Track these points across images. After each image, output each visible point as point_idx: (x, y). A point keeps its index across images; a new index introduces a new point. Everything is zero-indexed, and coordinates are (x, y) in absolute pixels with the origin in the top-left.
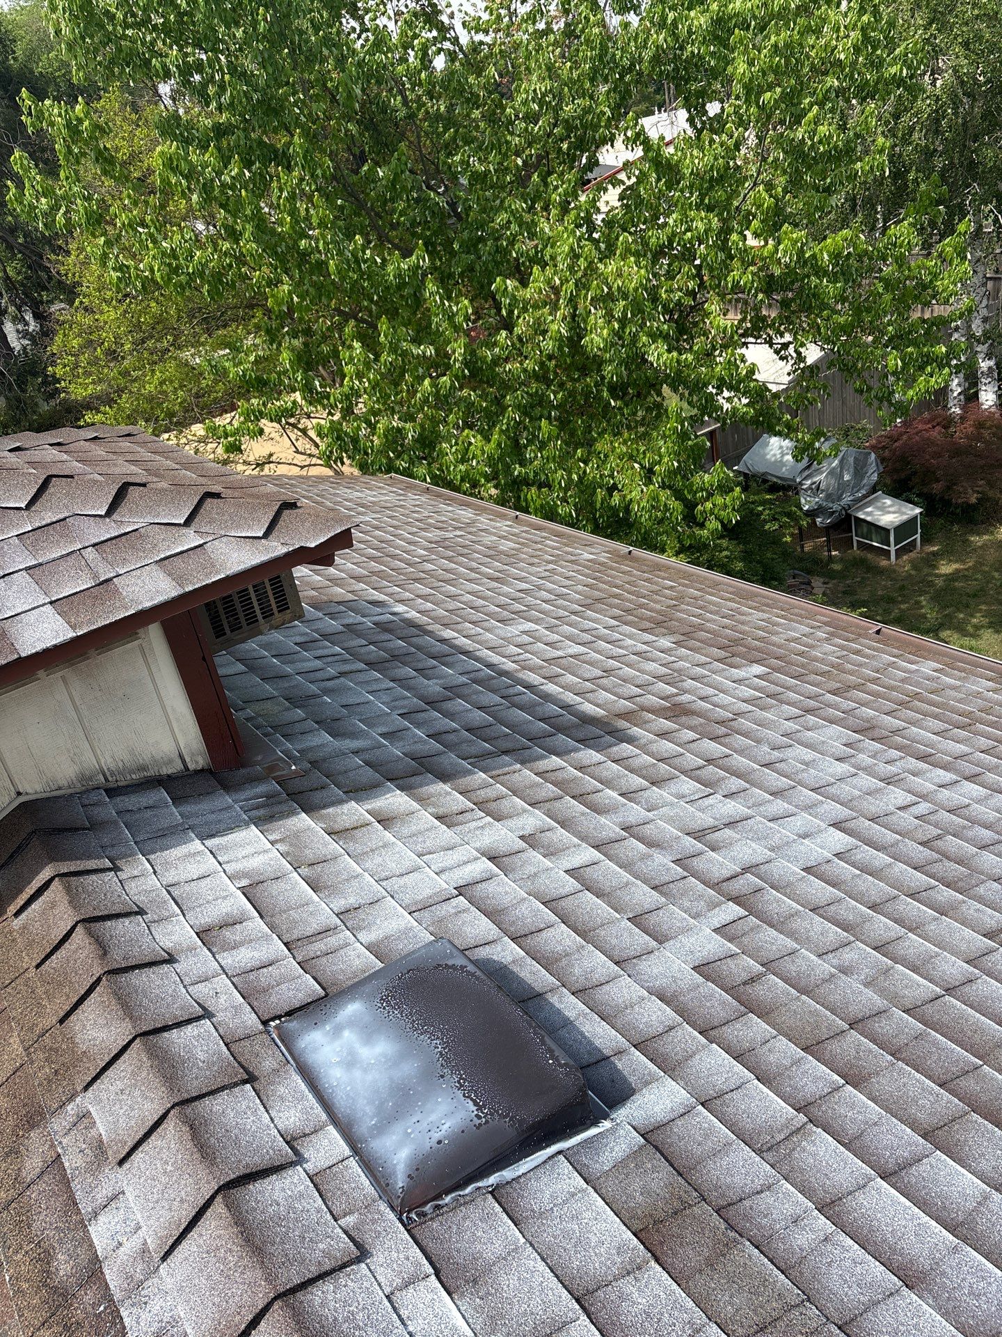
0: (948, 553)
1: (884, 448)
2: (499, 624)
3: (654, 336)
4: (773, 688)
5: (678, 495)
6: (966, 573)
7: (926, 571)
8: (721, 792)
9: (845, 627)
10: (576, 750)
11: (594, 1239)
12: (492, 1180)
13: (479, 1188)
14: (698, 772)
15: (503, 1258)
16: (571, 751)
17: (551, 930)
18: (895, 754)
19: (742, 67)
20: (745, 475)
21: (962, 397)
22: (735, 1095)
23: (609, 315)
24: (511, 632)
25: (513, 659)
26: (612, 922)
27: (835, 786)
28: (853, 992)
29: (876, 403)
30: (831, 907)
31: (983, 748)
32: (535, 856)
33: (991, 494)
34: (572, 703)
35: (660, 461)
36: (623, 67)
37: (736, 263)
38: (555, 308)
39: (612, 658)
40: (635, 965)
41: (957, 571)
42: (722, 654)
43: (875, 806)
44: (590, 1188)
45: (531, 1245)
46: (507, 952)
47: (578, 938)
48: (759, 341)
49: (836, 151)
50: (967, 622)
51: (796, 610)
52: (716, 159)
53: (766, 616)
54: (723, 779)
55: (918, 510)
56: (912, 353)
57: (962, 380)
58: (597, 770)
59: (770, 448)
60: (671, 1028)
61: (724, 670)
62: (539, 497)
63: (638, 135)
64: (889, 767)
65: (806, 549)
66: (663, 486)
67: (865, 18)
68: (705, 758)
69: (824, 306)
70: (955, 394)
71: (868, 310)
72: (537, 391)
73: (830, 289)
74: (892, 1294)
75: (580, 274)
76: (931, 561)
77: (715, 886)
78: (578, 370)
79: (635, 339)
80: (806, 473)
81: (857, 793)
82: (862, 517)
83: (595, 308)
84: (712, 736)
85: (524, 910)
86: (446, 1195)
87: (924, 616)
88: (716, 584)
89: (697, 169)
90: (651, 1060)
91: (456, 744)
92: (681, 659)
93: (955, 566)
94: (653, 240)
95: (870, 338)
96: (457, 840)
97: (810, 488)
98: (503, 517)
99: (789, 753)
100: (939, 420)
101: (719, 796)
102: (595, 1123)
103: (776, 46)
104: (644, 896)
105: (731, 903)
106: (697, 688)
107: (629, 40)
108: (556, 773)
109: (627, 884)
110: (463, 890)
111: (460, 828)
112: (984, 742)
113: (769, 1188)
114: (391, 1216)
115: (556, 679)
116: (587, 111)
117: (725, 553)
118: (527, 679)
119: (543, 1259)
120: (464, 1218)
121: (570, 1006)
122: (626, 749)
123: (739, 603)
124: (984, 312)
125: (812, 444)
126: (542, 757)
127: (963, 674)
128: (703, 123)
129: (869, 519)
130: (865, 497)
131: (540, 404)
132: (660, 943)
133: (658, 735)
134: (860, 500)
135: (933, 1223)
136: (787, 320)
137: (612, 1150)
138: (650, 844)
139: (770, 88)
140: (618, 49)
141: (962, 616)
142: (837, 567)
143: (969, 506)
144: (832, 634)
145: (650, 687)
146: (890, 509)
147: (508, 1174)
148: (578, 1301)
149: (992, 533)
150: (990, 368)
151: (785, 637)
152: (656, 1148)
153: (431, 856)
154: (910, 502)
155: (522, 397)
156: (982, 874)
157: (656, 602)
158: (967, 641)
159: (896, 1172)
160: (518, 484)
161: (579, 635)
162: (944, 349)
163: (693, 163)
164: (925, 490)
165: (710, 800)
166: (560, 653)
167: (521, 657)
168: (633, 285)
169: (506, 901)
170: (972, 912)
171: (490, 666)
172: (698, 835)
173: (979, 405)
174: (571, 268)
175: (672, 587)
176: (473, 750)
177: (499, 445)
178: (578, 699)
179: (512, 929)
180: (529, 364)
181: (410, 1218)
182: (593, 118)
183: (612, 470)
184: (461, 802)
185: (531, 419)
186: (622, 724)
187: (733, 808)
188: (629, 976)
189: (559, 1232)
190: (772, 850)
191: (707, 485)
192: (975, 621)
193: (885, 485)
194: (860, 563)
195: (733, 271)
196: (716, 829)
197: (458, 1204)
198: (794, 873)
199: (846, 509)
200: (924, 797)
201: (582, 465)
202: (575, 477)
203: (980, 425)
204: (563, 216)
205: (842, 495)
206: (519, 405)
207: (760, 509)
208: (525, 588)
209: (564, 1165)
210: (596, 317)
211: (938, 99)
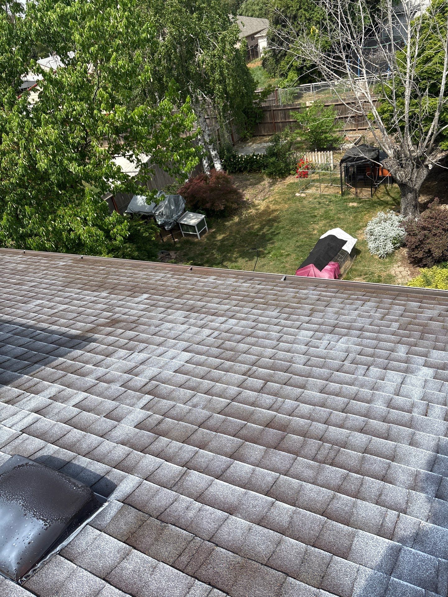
0: (219, 231)
1: (184, 193)
2: (23, 305)
3: (71, 160)
4: (153, 302)
5: (100, 228)
6: (227, 238)
7: (212, 240)
8: (137, 351)
9: (178, 270)
10: (70, 352)
11: (107, 552)
12: (58, 548)
13: (52, 554)
14: (126, 346)
15: (69, 577)
16: (67, 353)
17: (70, 433)
18: (203, 316)
19: (77, 37)
20: (131, 214)
21: (209, 167)
22: (158, 471)
23: (46, 152)
24: (30, 306)
25: (33, 319)
26: (97, 420)
27: (182, 335)
28: (199, 413)
29: (174, 175)
30: (187, 383)
31: (235, 305)
32: (58, 404)
33: (228, 204)
34: (65, 332)
35: (88, 214)
36: (22, 38)
37: (100, 123)
38: (19, 152)
39: (80, 307)
40: (110, 434)
41: (224, 237)
42: (130, 293)
43: (198, 338)
44: (102, 533)
45: (80, 566)
46: (51, 450)
47: (82, 432)
48: (120, 155)
49: (128, 71)
50: (231, 257)
51: (158, 268)
52: (77, 78)
53: (146, 273)
54: (137, 345)
55: (203, 216)
56: (182, 153)
57: (207, 160)
58: (81, 358)
59: (138, 200)
60: (128, 455)
61: (131, 300)
62: (34, 242)
63: (38, 69)
64: (202, 322)
65: (164, 241)
66: (93, 226)
67: (126, 13)
68: (129, 339)
69: (142, 137)
70: (206, 166)
71: (160, 137)
72: (21, 192)
73: (143, 130)
74: (226, 520)
75: (27, 135)
76: (213, 235)
77: (139, 390)
78: (40, 179)
79: (61, 162)
80: (156, 208)
81: (191, 335)
82: (183, 223)
83: (39, 150)
84: (130, 329)
85: (56, 429)
86: (38, 563)
87: (216, 258)
88: (123, 264)
89: (70, 83)
90: (122, 471)
91: (10, 366)
92: (112, 299)
93: (223, 236)
94: (59, 116)
95: (165, 148)
96: (18, 409)
97: (159, 215)
98: (17, 254)
99: (163, 327)
100: (202, 178)
101: (136, 353)
102: (101, 505)
103: (90, 27)
104: (109, 404)
105: (146, 395)
106: (121, 310)
107: (22, 26)
108: (62, 365)
109: (101, 402)
110: (25, 431)
111: (18, 404)
112: (234, 302)
113: (176, 500)
114: (13, 583)
115: (56, 323)
116: (10, 59)
117: (129, 249)
118: (41, 326)
119: (86, 570)
120: (48, 569)
121: (83, 462)
122: (93, 345)
123: (134, 270)
124: (208, 132)
125: (153, 196)
126: (55, 360)
127: (224, 278)
128: (68, 61)
129: (186, 223)
130: (182, 214)
131: (25, 197)
132: (119, 421)
133: (106, 335)
134: (180, 216)
135: (237, 487)
136: (129, 145)
137: (110, 513)
138: (109, 382)
139: (93, 45)
140: (18, 30)
141: (229, 255)
142: (178, 245)
143: (222, 211)
144: (173, 274)
145: (100, 315)
146: (193, 218)
147: (65, 543)
148: (104, 579)
149: (232, 220)
150: (215, 154)
151: (155, 280)
152: (129, 505)
153: (5, 421)
154: (200, 213)
155: (14, 196)
156: (239, 352)
157: (97, 277)
158: (234, 264)
159: (222, 474)
160: (23, 237)
161: (63, 300)
162: (194, 150)
163: (67, 80)
164: (204, 207)
165: (133, 356)
166: (56, 311)
167: (37, 317)
168: (53, 138)
169: (47, 428)
170: (237, 368)
171: (21, 325)
172: (129, 372)
173: (215, 169)
174: (21, 133)
175: (103, 269)
176: (20, 366)
177: (8, 220)
178: (67, 329)
179: (52, 439)
180: (13, 180)
181: (22, 581)
182: (14, 62)
183: (68, 222)
184: (17, 391)
185: (22, 206)
186: (90, 335)
187: (143, 356)
188: (108, 440)
189: (91, 556)
190: (160, 368)
191: (112, 222)
192: (234, 255)
193: (189, 208)
194: (187, 242)
195: (99, 127)
196: (136, 367)
197: (44, 565)
198: (170, 375)
199: (176, 221)
200: (216, 329)
201: (53, 222)
202: (50, 228)
203: (218, 178)
204: (11, 108)
205: (172, 215)
206: (13, 200)
207: (139, 228)
208: (33, 285)
209: (90, 528)
210: (40, 155)
211: (167, 46)
